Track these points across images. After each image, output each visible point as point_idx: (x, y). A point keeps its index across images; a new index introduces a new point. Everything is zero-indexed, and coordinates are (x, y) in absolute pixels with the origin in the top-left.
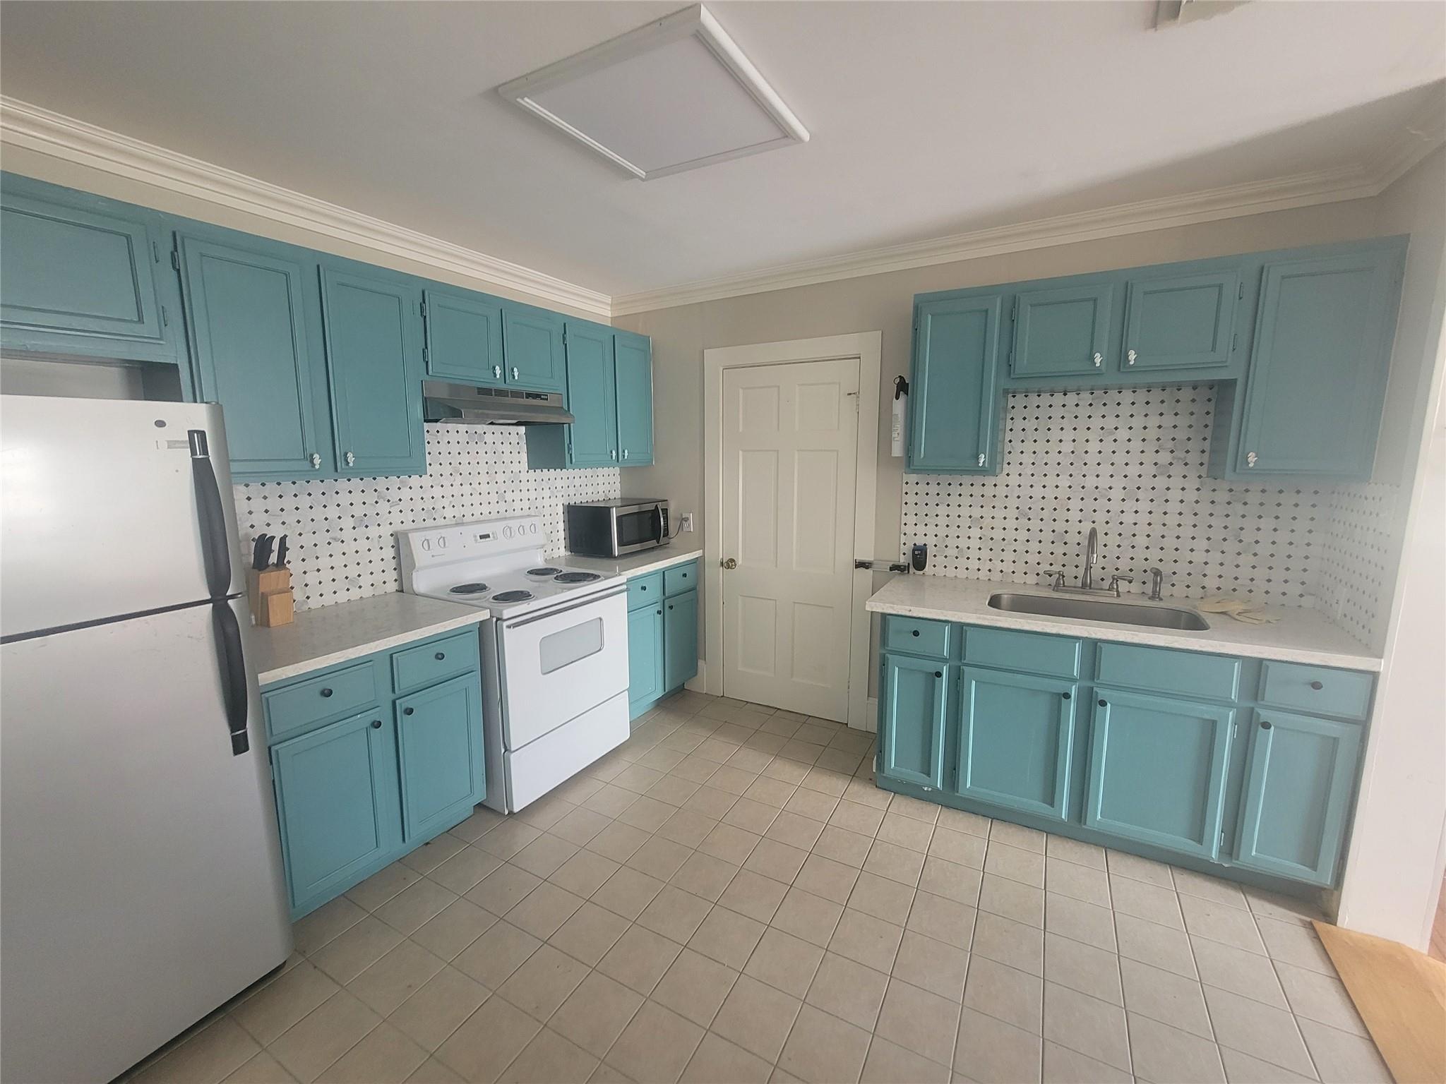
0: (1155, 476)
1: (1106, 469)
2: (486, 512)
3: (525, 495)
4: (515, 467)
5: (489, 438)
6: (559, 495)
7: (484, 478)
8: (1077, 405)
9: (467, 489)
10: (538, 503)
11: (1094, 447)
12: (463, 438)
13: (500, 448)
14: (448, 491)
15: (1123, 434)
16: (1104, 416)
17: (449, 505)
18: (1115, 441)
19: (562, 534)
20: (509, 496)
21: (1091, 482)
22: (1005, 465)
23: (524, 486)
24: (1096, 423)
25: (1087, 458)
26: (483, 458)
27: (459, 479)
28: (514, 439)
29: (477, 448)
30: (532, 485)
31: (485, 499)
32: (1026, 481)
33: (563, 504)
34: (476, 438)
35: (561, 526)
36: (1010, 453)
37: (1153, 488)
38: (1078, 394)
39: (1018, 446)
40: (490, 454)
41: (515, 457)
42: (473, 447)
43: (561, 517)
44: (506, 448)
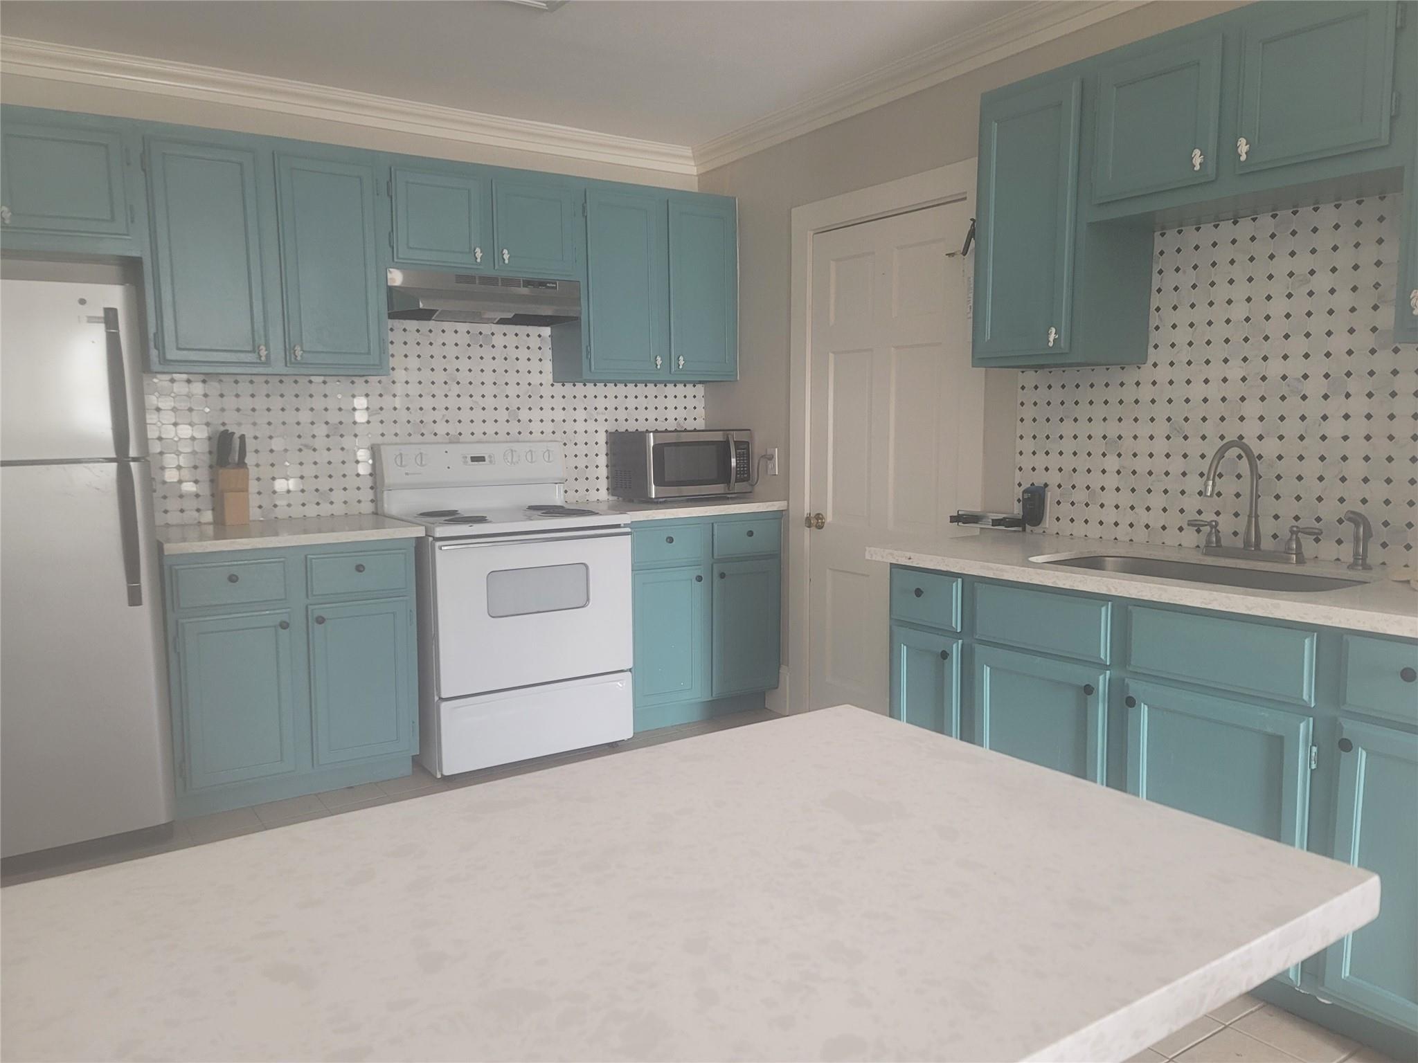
0: (1373, 351)
1: (1298, 345)
2: (490, 432)
3: (547, 415)
4: (535, 379)
5: (498, 340)
6: (601, 418)
7: (489, 390)
8: (1253, 239)
9: (465, 402)
10: (569, 427)
11: (1278, 307)
12: (463, 339)
13: (512, 353)
14: (441, 402)
15: (1322, 282)
16: (1293, 254)
17: (442, 419)
18: (1311, 294)
19: (603, 472)
20: (524, 415)
21: (1275, 368)
22: (1151, 350)
23: (547, 403)
24: (1283, 265)
25: (1269, 328)
26: (488, 365)
27: (456, 389)
28: (534, 342)
29: (481, 352)
30: (558, 403)
31: (489, 415)
32: (1180, 373)
33: (606, 431)
34: (481, 340)
35: (602, 460)
36: (1157, 328)
37: (1371, 373)
38: (1254, 220)
39: (1169, 317)
40: (499, 360)
41: (535, 366)
42: (476, 351)
43: (602, 449)
44: (523, 353)
